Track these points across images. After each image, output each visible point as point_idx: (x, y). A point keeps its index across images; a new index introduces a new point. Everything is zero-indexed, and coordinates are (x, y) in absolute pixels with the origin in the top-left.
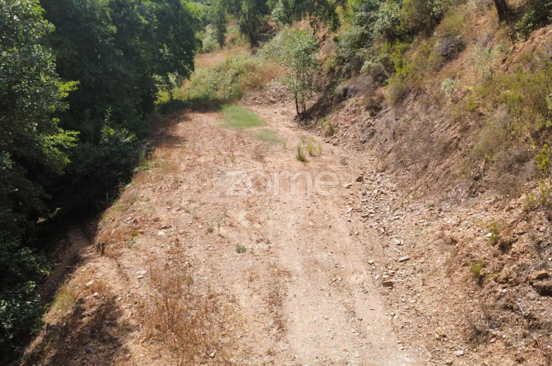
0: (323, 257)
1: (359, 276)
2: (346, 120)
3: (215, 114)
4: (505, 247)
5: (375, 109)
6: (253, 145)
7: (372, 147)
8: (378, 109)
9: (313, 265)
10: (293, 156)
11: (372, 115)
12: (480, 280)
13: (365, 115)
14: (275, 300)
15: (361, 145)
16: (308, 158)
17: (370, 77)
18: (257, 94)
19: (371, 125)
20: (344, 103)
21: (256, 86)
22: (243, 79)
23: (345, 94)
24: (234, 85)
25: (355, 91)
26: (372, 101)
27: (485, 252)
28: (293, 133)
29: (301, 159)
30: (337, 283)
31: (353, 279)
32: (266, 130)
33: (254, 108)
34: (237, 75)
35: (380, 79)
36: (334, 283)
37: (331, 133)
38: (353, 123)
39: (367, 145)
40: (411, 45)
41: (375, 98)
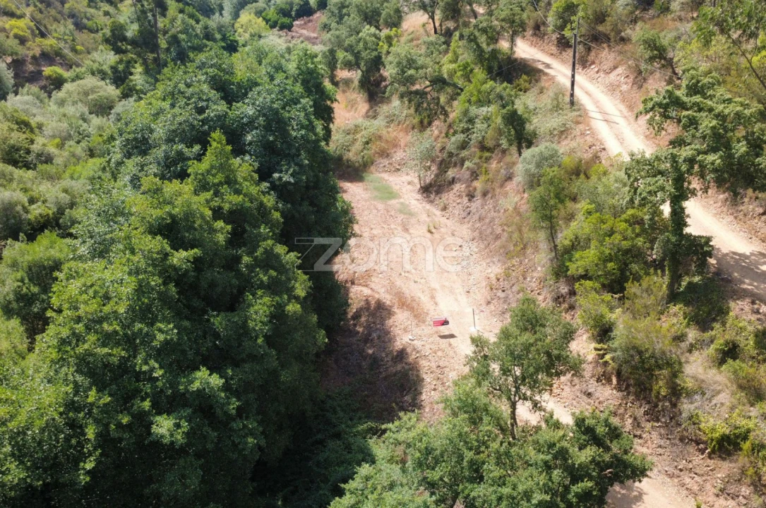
0: (447, 284)
1: (459, 290)
2: (454, 201)
3: (360, 184)
4: (498, 280)
5: (471, 196)
6: (399, 220)
7: (469, 222)
8: (473, 197)
9: (443, 287)
10: (425, 229)
11: (469, 200)
12: (492, 289)
13: (465, 200)
14: (433, 297)
15: (462, 220)
16: (433, 230)
17: (468, 173)
18: (386, 162)
19: (468, 207)
20: (453, 186)
21: (384, 154)
22: (374, 148)
23: (453, 181)
24: (365, 152)
25: (459, 180)
26: (470, 191)
27: (494, 281)
28: (420, 206)
29: (430, 232)
30: (452, 291)
31: (457, 291)
32: (402, 204)
33: (385, 176)
34: (367, 143)
35: (475, 175)
36: (451, 292)
37: (445, 209)
38: (458, 204)
39: (466, 220)
40: (493, 155)
41: (471, 189)
